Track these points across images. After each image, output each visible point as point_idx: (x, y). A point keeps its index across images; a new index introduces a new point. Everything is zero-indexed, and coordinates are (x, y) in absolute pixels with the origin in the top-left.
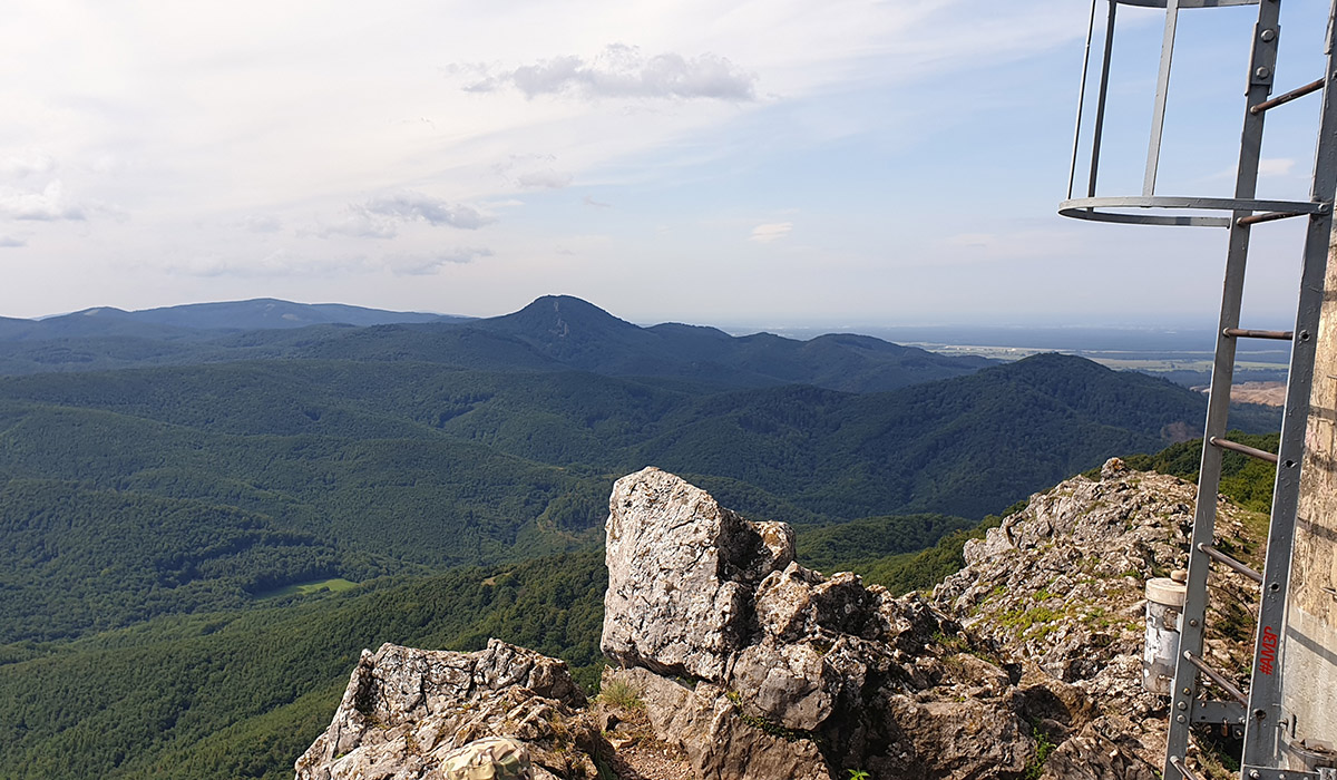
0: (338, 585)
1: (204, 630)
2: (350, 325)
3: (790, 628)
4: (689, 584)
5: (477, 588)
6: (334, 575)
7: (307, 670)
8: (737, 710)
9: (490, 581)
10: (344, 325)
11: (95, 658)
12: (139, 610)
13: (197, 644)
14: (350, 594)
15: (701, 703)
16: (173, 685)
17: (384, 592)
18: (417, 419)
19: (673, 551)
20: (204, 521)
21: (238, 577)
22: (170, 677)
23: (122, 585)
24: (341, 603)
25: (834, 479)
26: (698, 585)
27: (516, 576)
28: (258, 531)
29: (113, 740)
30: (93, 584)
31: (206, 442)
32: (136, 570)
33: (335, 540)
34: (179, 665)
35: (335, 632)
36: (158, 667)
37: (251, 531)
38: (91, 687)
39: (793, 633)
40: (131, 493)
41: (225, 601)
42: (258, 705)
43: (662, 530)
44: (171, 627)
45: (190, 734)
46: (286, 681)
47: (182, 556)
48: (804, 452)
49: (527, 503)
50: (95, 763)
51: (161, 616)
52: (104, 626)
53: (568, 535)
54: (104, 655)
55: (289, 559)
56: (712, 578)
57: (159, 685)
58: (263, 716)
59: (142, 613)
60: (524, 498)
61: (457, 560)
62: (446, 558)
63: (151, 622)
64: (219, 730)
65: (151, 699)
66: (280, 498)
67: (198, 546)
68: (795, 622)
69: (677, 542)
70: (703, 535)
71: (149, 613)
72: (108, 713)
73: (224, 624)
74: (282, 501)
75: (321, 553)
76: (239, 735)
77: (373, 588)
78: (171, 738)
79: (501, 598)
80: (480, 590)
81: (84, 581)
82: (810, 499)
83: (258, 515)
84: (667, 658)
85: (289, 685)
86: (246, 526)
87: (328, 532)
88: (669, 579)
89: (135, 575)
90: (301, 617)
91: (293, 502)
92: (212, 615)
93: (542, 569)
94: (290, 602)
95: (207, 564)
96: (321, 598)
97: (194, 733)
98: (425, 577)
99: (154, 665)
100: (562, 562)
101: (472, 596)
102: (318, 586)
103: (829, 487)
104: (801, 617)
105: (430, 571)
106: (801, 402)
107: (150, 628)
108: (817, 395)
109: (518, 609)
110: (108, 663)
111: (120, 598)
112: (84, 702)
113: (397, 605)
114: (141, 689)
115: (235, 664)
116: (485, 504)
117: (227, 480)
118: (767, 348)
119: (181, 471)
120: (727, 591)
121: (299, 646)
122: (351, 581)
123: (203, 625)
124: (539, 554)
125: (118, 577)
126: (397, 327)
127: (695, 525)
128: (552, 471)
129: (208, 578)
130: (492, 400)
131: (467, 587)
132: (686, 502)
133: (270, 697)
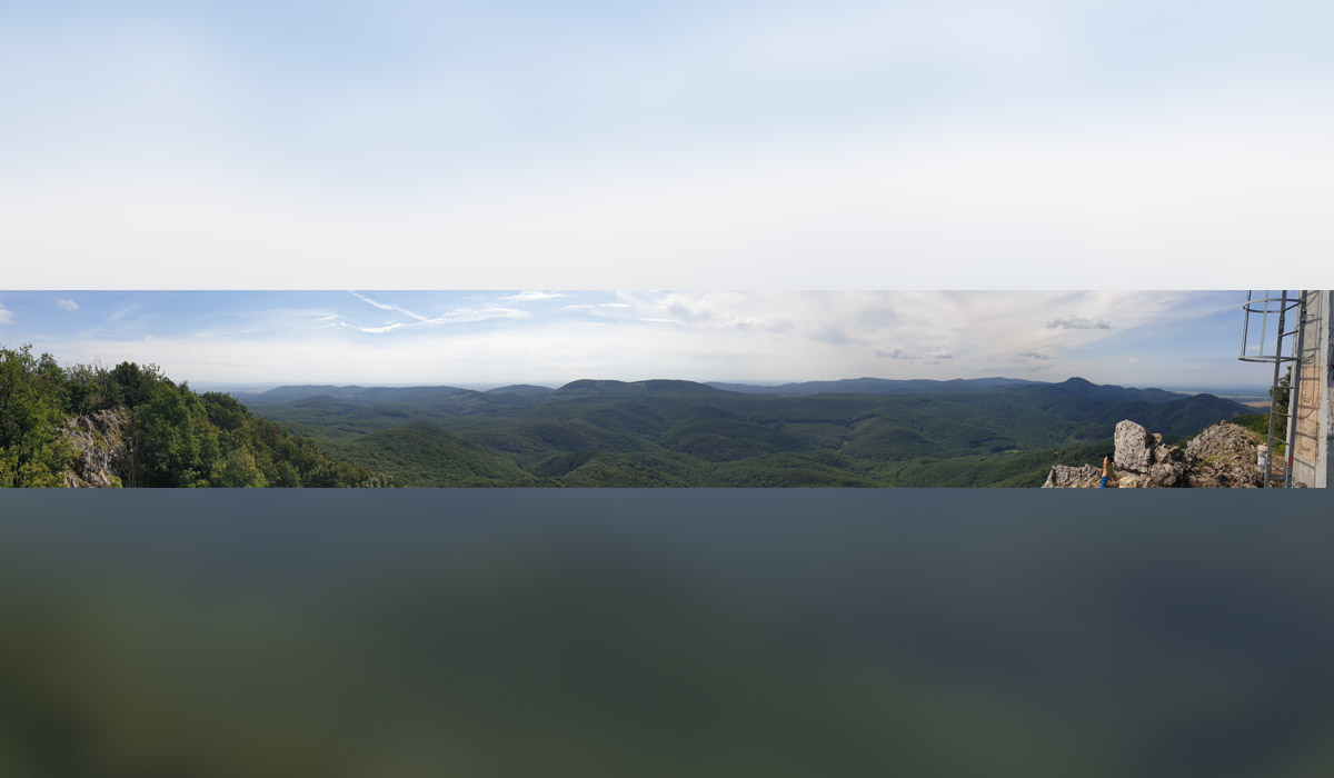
4: (1138, 449)
6: (1015, 448)
7: (1007, 473)
8: (1152, 480)
9: (1056, 453)
12: (964, 453)
14: (1019, 453)
15: (1142, 479)
16: (972, 473)
17: (1027, 454)
18: (1036, 409)
19: (1134, 441)
20: (982, 432)
21: (990, 447)
24: (1016, 456)
27: (1064, 451)
30: (954, 446)
33: (1015, 439)
34: (974, 468)
35: (1014, 463)
36: (969, 468)
37: (993, 435)
38: (952, 471)
39: (1165, 461)
40: (965, 424)
41: (986, 453)
42: (993, 481)
43: (1130, 435)
44: (972, 459)
47: (976, 441)
49: (1067, 432)
51: (970, 455)
52: (957, 456)
53: (1078, 441)
55: (1003, 443)
56: (1144, 447)
57: (968, 473)
65: (967, 476)
66: (1001, 427)
67: (980, 438)
69: (1135, 438)
70: (1141, 437)
71: (967, 454)
72: (956, 479)
73: (985, 459)
75: (1011, 442)
77: (1024, 453)
79: (1059, 458)
82: (1166, 428)
83: (995, 431)
84: (1133, 468)
85: (1002, 476)
87: (1013, 437)
88: (1133, 448)
89: (964, 444)
90: (1006, 459)
91: (1004, 428)
92: (982, 456)
93: (1071, 450)
94: (1003, 455)
95: (982, 443)
96: (1011, 454)
100: (1076, 448)
101: (1051, 456)
102: (1010, 451)
104: (1167, 457)
106: (1142, 405)
107: (966, 458)
111: (961, 449)
113: (1031, 458)
114: (964, 473)
115: (988, 469)
116: (1055, 432)
117: (988, 422)
119: (977, 419)
120: (1148, 451)
121: (1005, 466)
122: (1019, 450)
123: (980, 459)
125: (960, 444)
127: (1139, 434)
129: (982, 447)
130: (1058, 404)
131: (1049, 454)
132: (1136, 428)
133: (997, 479)
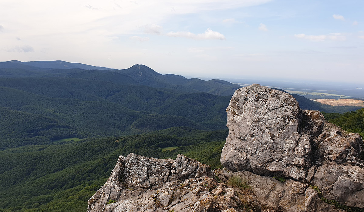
0: (76, 140)
1: (39, 149)
2: (82, 69)
3: (340, 157)
4: (283, 135)
5: (114, 143)
6: (75, 137)
7: (67, 162)
8: (320, 195)
9: (117, 141)
10: (81, 69)
11: (9, 155)
12: (22, 143)
13: (37, 153)
14: (79, 142)
15: (294, 190)
16: (30, 164)
17: (88, 142)
18: (100, 96)
19: (273, 120)
20: (40, 120)
21: (49, 136)
22: (29, 162)
23: (17, 136)
24: (77, 144)
25: (212, 119)
26: (288, 135)
27: (125, 140)
28: (55, 124)
29: (13, 178)
30: (9, 135)
31: (42, 99)
32: (21, 132)
33: (76, 127)
34: (32, 158)
35: (74, 152)
36: (26, 159)
37: (53, 123)
38: (8, 163)
39: (342, 160)
40: (21, 111)
41: (45, 142)
42: (53, 170)
43: (266, 110)
44: (30, 148)
45: (34, 177)
46: (61, 164)
47: (34, 129)
48: (204, 111)
49: (128, 120)
50: (8, 184)
51: (28, 145)
52: (12, 147)
53: (139, 130)
54: (11, 155)
55: (63, 132)
56: (295, 132)
57: (26, 164)
58: (54, 174)
59: (22, 144)
60: (128, 119)
61: (109, 135)
62: (106, 134)
63: (25, 146)
64: (42, 177)
65: (24, 167)
66: (61, 115)
67: (38, 127)
68: (342, 154)
69: (276, 115)
70: (289, 113)
71: (24, 144)
72: (12, 170)
73: (44, 148)
74: (62, 116)
75: (72, 131)
76: (47, 178)
77: (85, 141)
78: (29, 178)
79: (120, 146)
80: (115, 143)
81: (7, 135)
82: (205, 124)
83: (55, 119)
84: (272, 168)
85: (61, 165)
86: (52, 122)
87: (74, 125)
88: (271, 132)
89: (21, 134)
90: (66, 148)
91: (65, 116)
92: (41, 146)
93: (132, 138)
94: (63, 143)
95: (41, 132)
96: (71, 143)
97: (35, 177)
98: (100, 139)
99: (25, 158)
100: (137, 137)
101: (112, 144)
102: (71, 139)
103: (210, 121)
104: (345, 152)
105: (101, 137)
106: (204, 97)
107: (24, 148)
108: (209, 96)
109: (124, 149)
110: (13, 157)
111: (17, 139)
112: (5, 167)
113: (92, 146)
114: (21, 164)
115: (47, 159)
116: (117, 120)
117: (47, 109)
118: (196, 82)
119: (34, 106)
120: (305, 140)
121: (64, 156)
122: (79, 138)
123: (39, 148)
124: (131, 134)
125: (16, 134)
126: (95, 70)
127: (285, 108)
128: (136, 112)
129: (41, 136)
130: (120, 92)
131: (111, 142)
132: (279, 98)
133: (56, 168)
